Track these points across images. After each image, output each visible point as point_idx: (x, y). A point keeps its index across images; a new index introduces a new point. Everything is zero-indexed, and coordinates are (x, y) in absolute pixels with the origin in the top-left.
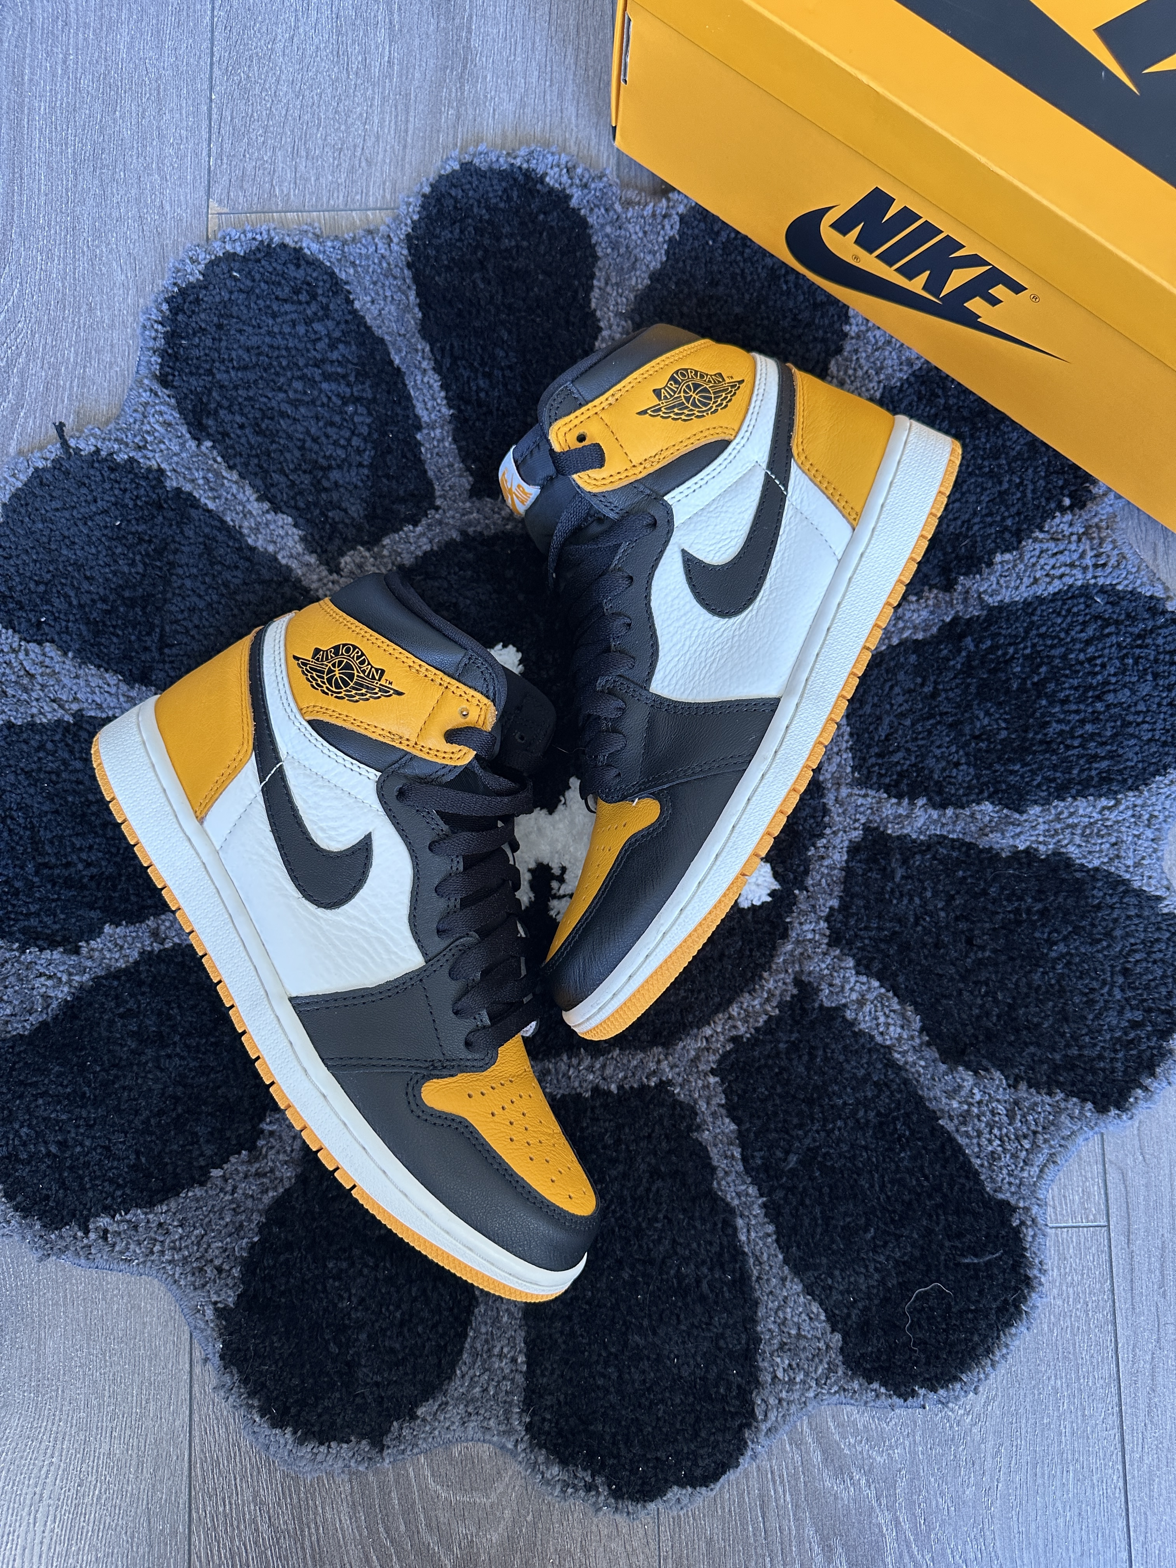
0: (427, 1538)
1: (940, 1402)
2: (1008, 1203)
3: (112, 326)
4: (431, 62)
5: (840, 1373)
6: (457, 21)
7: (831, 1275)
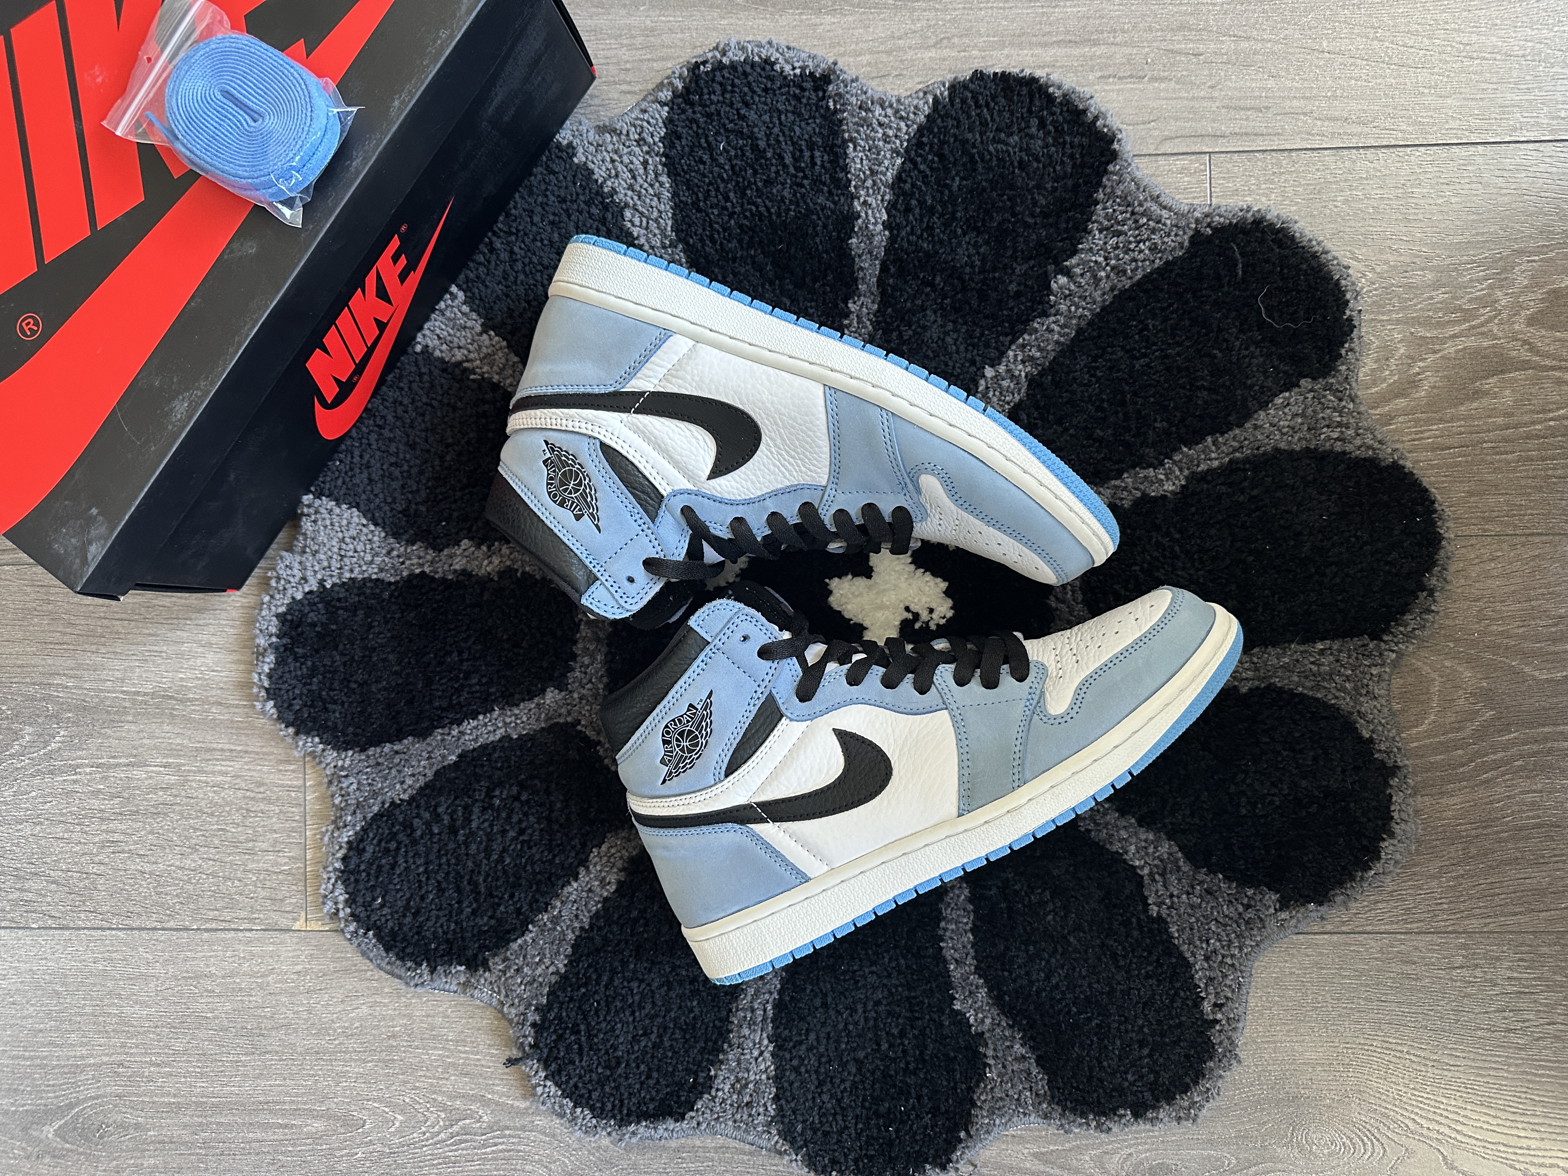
0: (1467, 732)
1: (1356, 298)
2: (1192, 237)
3: (410, 1016)
4: (166, 728)
5: (1333, 381)
6: (127, 704)
7: (1251, 387)
